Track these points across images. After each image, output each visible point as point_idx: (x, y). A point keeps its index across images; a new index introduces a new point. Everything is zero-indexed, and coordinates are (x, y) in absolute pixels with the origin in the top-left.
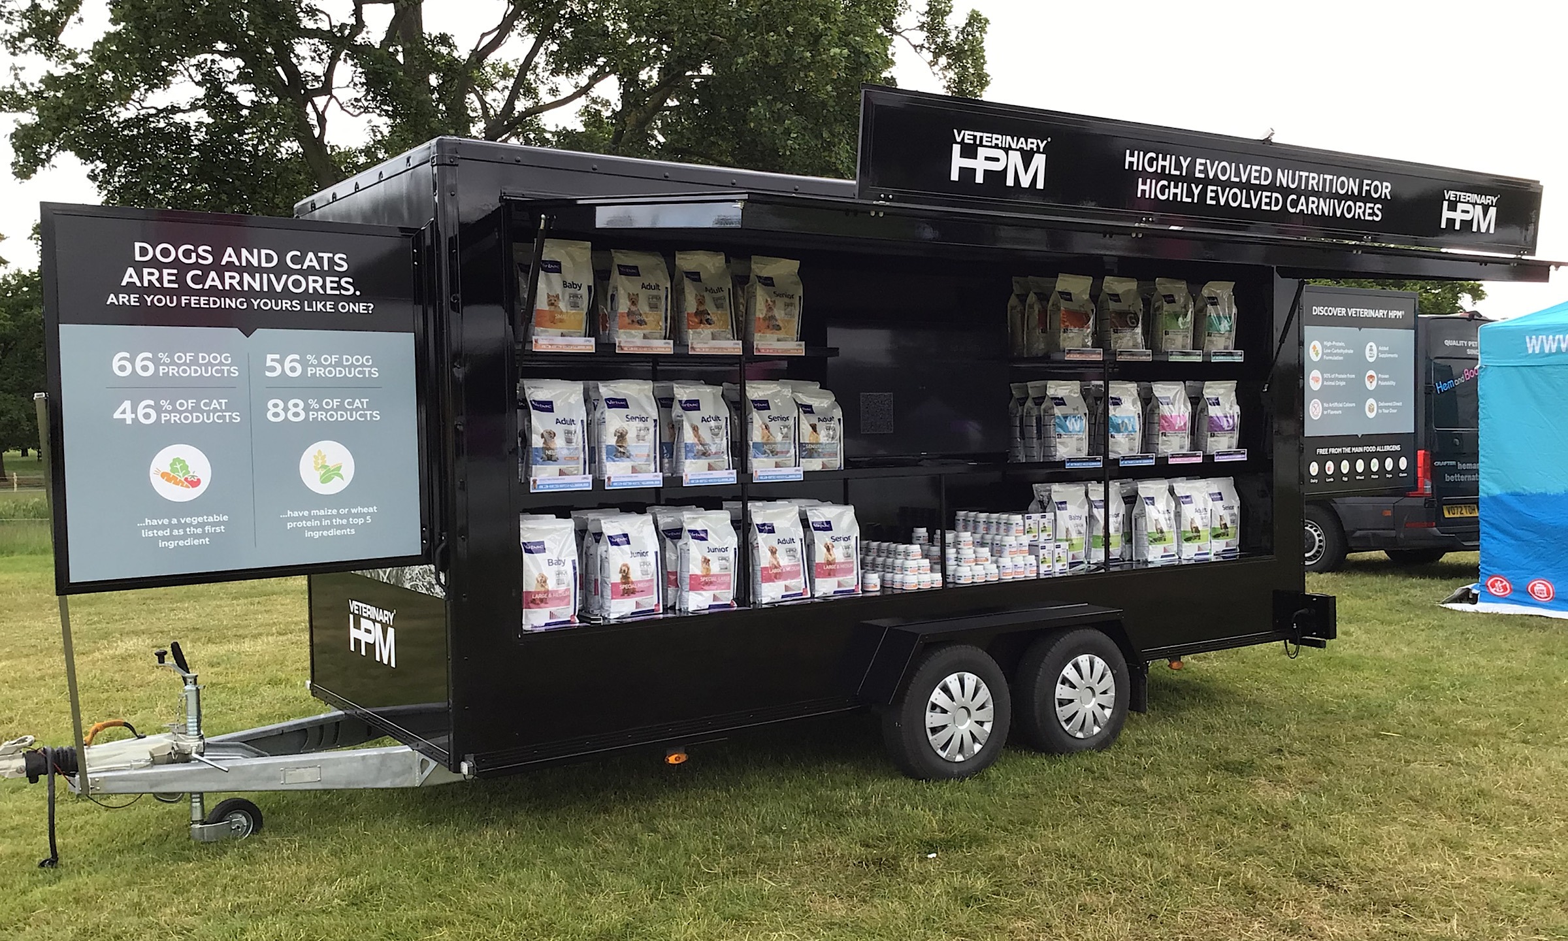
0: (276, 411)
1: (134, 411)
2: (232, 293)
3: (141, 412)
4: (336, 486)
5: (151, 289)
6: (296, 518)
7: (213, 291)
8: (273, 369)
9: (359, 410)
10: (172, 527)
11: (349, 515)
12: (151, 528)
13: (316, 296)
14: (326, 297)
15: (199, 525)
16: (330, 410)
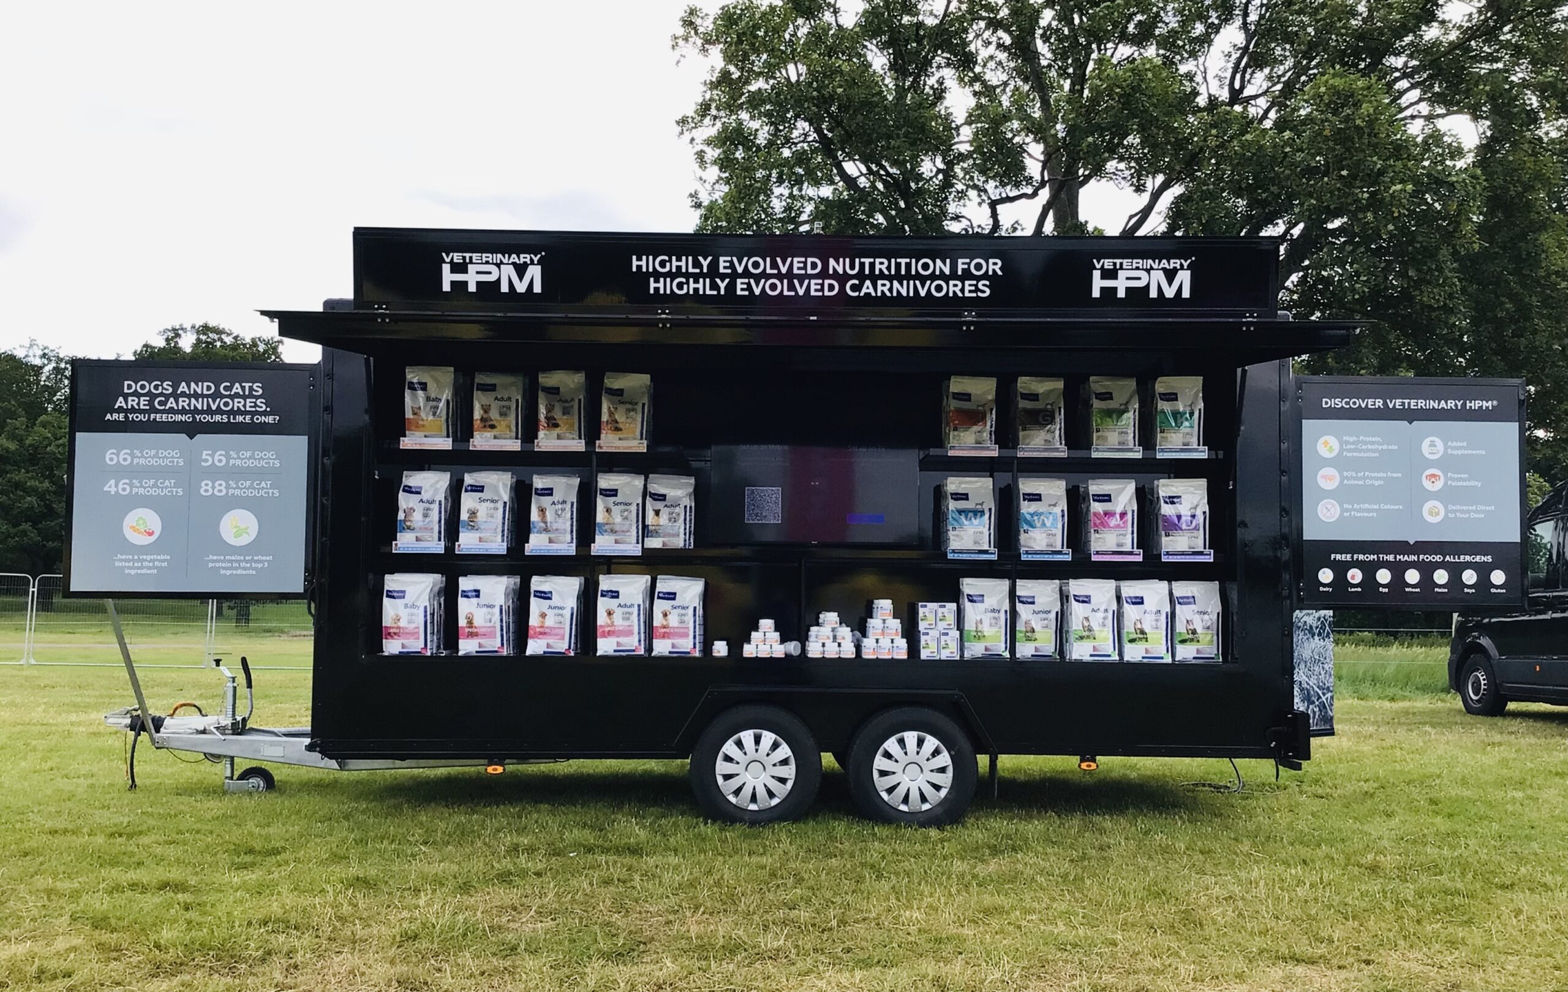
0: (206, 488)
1: (116, 485)
2: (183, 411)
3: (120, 486)
4: (245, 540)
5: (133, 410)
6: (213, 560)
7: (171, 411)
8: (206, 461)
9: (265, 488)
10: (133, 560)
11: (252, 560)
12: (121, 561)
13: (239, 412)
14: (246, 413)
15: (151, 561)
16: (244, 488)
